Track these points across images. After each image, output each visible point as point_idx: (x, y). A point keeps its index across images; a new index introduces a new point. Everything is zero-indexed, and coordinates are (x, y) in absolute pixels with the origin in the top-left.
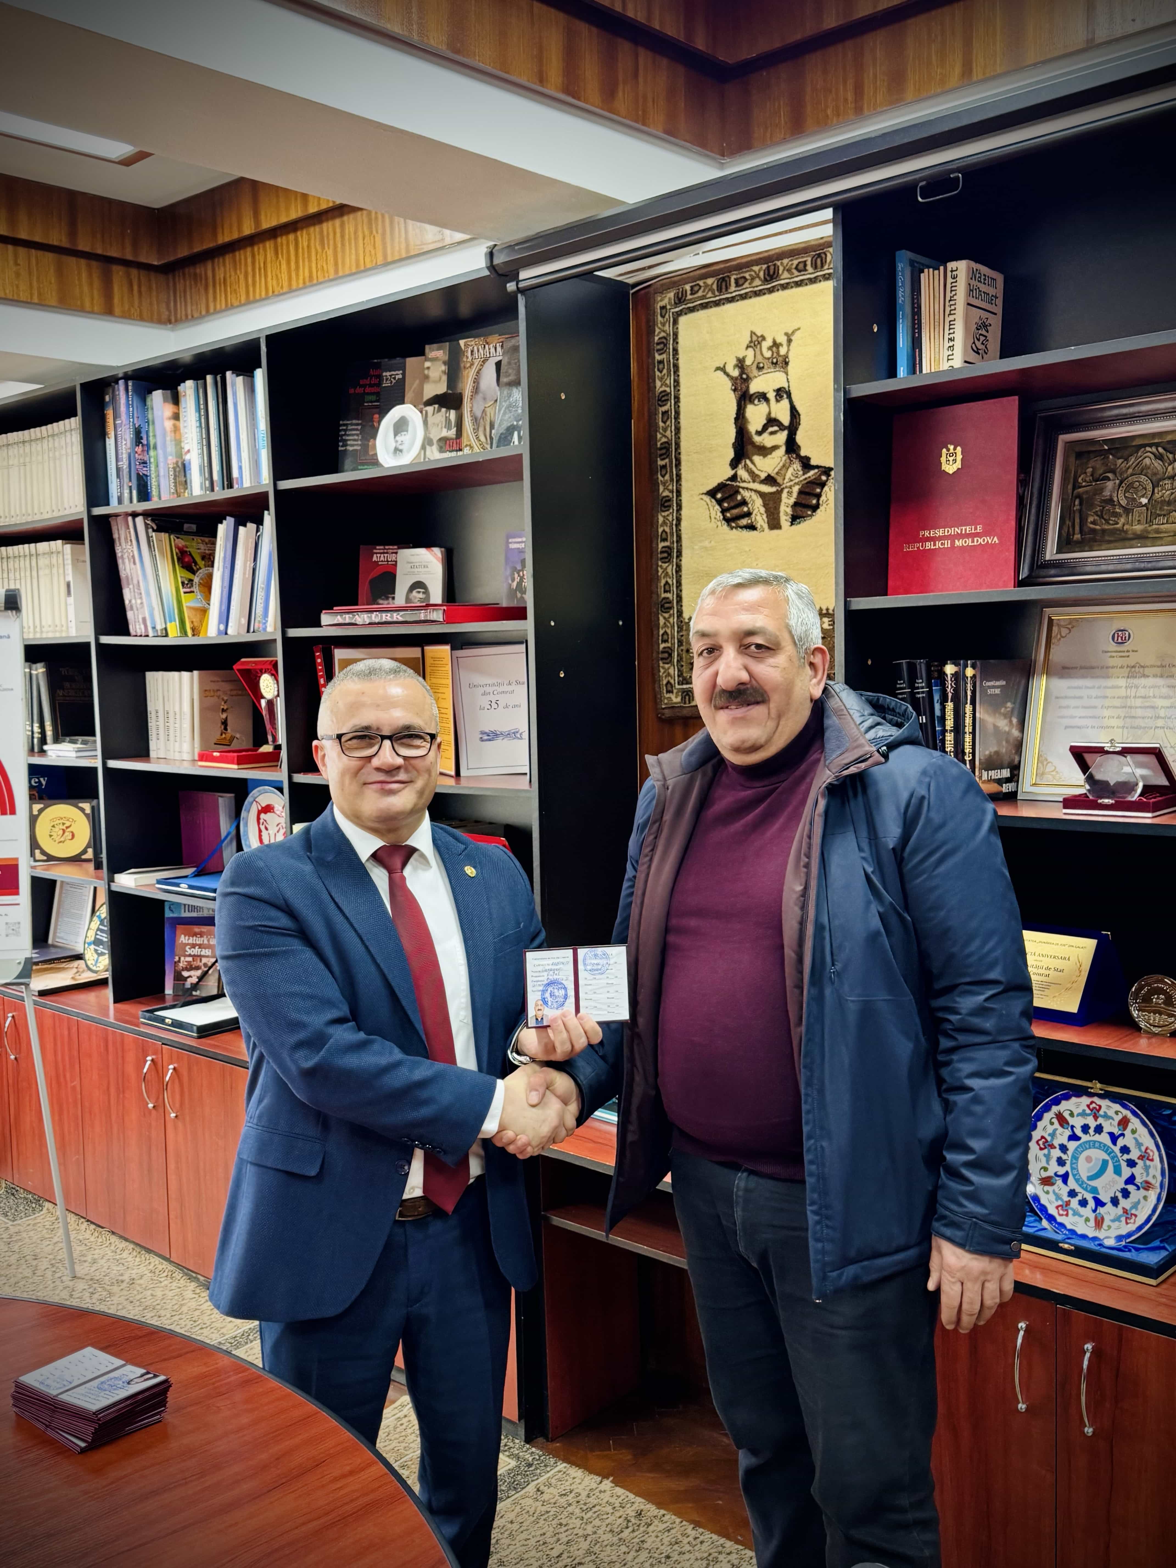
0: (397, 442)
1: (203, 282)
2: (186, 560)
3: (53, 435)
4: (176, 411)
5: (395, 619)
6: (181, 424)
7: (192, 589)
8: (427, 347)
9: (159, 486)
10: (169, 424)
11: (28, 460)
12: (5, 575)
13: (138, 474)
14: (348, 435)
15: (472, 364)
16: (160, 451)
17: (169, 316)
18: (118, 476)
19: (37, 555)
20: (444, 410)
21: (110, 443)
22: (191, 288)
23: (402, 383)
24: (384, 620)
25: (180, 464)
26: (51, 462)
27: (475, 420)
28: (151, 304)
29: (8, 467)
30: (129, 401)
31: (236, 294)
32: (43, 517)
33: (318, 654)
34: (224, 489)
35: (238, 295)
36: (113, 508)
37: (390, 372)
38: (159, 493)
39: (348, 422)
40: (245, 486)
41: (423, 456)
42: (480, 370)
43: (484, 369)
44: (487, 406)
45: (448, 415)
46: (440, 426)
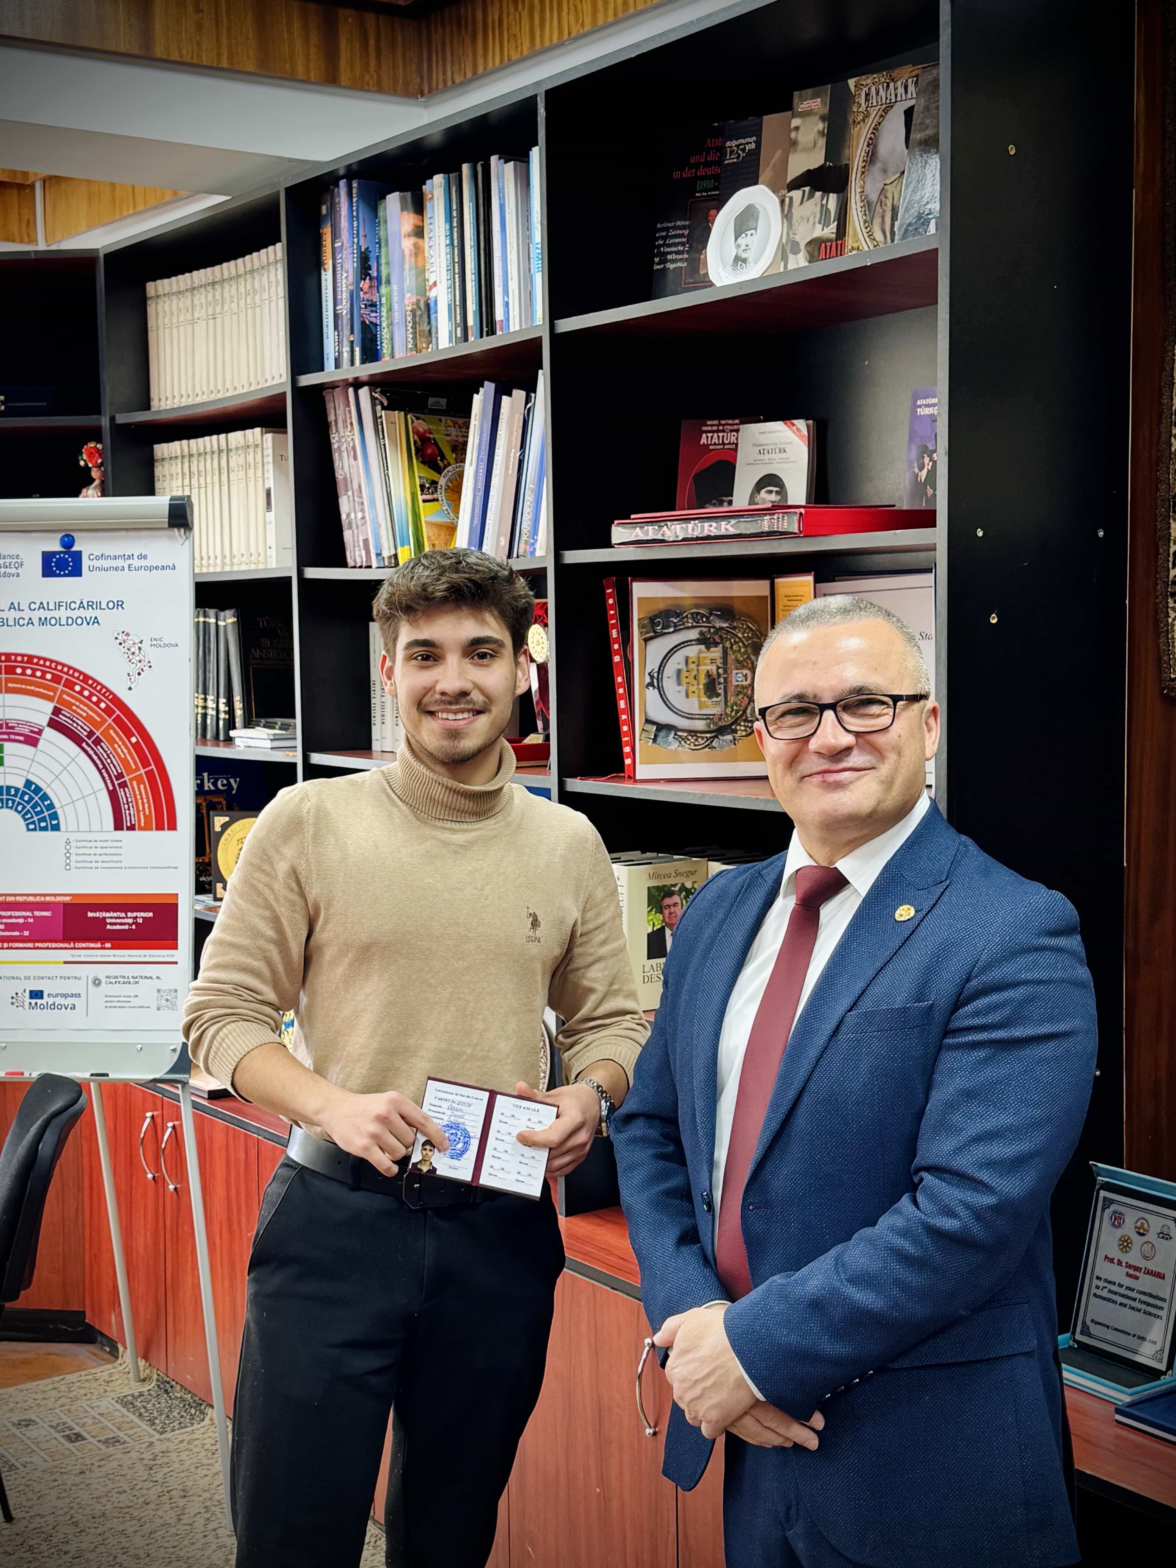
0: (738, 246)
1: (470, 28)
2: (429, 451)
3: (252, 271)
4: (420, 223)
5: (723, 532)
7: (435, 496)
8: (796, 94)
9: (392, 339)
10: (408, 244)
11: (218, 309)
12: (187, 482)
13: (363, 323)
14: (669, 246)
15: (867, 116)
16: (395, 287)
18: (336, 327)
19: (229, 450)
20: (818, 194)
21: (327, 277)
22: (452, 39)
23: (754, 158)
24: (706, 533)
27: (868, 206)
28: (395, 67)
29: (193, 322)
30: (353, 211)
31: (516, 41)
32: (236, 393)
33: (609, 591)
34: (481, 336)
35: (519, 43)
36: (329, 374)
37: (737, 140)
38: (392, 348)
39: (670, 225)
40: (511, 330)
41: (782, 270)
42: (880, 124)
43: (885, 123)
44: (888, 182)
45: (824, 202)
46: (811, 221)
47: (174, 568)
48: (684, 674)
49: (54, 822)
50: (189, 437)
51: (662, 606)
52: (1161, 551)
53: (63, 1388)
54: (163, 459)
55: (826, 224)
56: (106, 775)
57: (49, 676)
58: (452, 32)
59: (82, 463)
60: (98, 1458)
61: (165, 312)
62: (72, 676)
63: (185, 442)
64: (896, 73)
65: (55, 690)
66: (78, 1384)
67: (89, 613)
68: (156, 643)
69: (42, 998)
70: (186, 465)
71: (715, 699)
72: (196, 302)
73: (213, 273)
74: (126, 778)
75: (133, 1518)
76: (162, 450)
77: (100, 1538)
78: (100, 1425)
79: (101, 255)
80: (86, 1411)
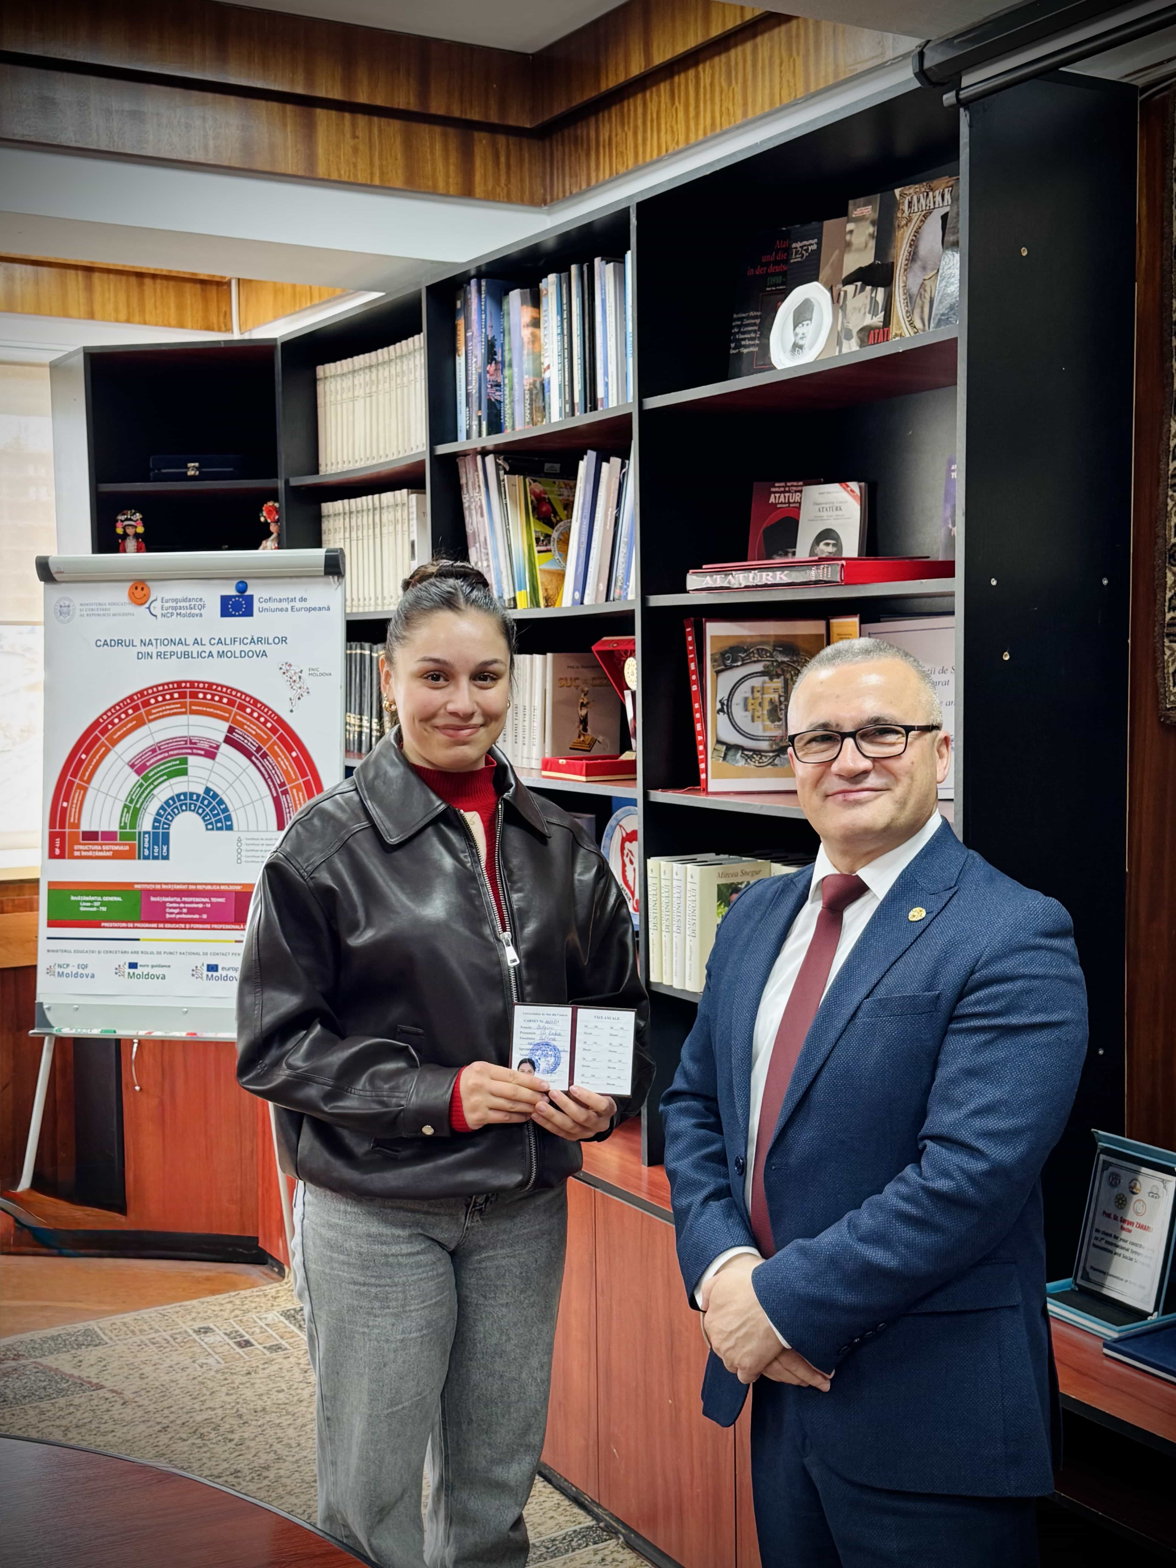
0: (796, 335)
1: (585, 146)
2: (544, 509)
3: (402, 356)
4: (537, 316)
5: (778, 581)
6: (542, 332)
7: (548, 547)
8: (851, 202)
9: (513, 414)
10: (526, 333)
11: (374, 389)
12: (347, 535)
13: (489, 400)
14: (744, 333)
15: (909, 220)
16: (515, 369)
17: (545, 194)
18: (467, 405)
19: (381, 508)
20: (869, 288)
21: (460, 361)
22: (570, 155)
23: (816, 256)
24: (764, 582)
25: (538, 385)
26: (399, 390)
27: (910, 299)
29: (354, 399)
30: (481, 305)
31: (623, 158)
32: (388, 459)
33: (688, 630)
34: (586, 412)
35: (625, 159)
36: (461, 444)
37: (801, 241)
38: (513, 422)
39: (744, 315)
40: (610, 406)
41: (837, 354)
42: (920, 228)
43: (926, 227)
44: (927, 277)
45: (873, 295)
46: (862, 311)
47: (329, 609)
48: (750, 701)
49: (229, 823)
50: (349, 497)
51: (732, 643)
52: (1158, 597)
53: (238, 1302)
54: (329, 516)
55: (875, 314)
56: (271, 783)
57: (225, 700)
58: (570, 150)
59: (262, 519)
60: (262, 1362)
61: (331, 391)
62: (244, 700)
63: (346, 501)
64: (935, 183)
65: (230, 712)
66: (250, 1299)
67: (258, 648)
68: (313, 672)
69: (217, 970)
70: (347, 520)
71: (777, 723)
72: (356, 382)
73: (370, 357)
74: (288, 787)
75: (288, 1413)
76: (328, 508)
77: (260, 1429)
78: (266, 1334)
79: (279, 343)
80: (255, 1322)
